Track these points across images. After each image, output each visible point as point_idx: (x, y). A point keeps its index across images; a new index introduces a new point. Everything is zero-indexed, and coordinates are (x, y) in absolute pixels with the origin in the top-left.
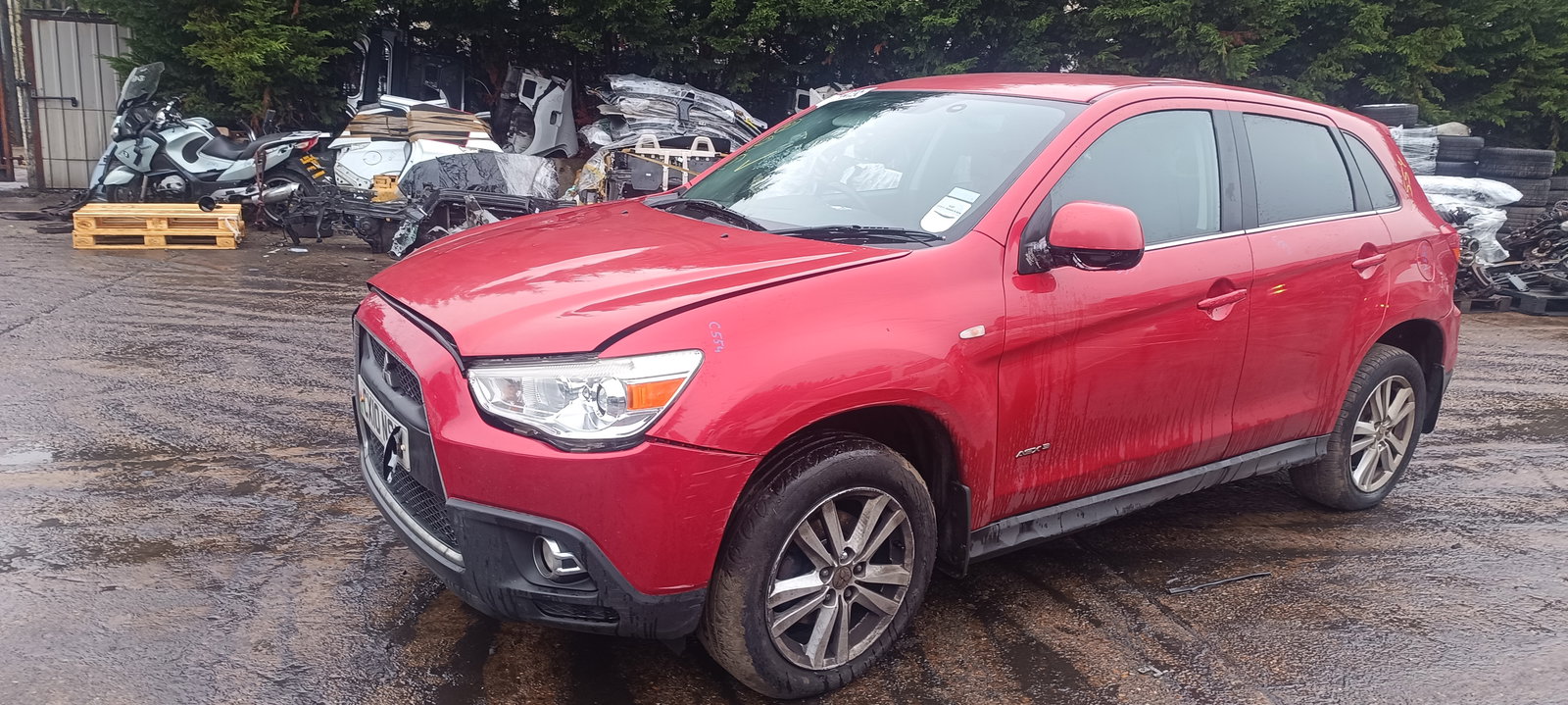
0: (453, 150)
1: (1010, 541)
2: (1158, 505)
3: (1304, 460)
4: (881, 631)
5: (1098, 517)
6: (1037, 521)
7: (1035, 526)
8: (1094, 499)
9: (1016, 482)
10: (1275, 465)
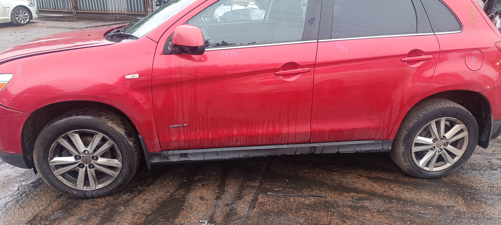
0: (243, 7)
1: (174, 159)
2: (268, 156)
3: (373, 150)
4: (111, 182)
5: (227, 157)
6: (190, 154)
7: (188, 155)
8: (225, 149)
9: (172, 137)
10: (352, 150)
